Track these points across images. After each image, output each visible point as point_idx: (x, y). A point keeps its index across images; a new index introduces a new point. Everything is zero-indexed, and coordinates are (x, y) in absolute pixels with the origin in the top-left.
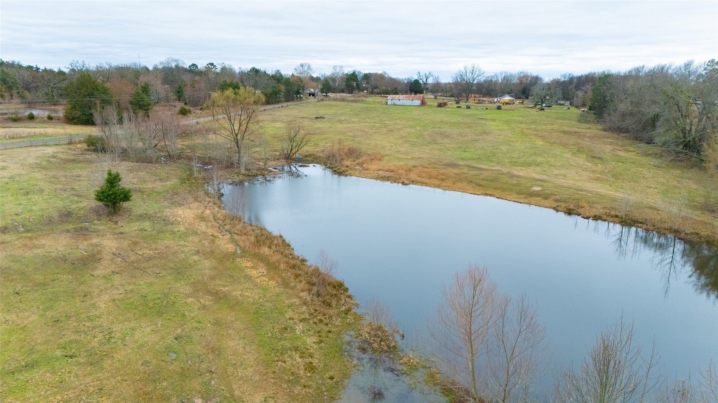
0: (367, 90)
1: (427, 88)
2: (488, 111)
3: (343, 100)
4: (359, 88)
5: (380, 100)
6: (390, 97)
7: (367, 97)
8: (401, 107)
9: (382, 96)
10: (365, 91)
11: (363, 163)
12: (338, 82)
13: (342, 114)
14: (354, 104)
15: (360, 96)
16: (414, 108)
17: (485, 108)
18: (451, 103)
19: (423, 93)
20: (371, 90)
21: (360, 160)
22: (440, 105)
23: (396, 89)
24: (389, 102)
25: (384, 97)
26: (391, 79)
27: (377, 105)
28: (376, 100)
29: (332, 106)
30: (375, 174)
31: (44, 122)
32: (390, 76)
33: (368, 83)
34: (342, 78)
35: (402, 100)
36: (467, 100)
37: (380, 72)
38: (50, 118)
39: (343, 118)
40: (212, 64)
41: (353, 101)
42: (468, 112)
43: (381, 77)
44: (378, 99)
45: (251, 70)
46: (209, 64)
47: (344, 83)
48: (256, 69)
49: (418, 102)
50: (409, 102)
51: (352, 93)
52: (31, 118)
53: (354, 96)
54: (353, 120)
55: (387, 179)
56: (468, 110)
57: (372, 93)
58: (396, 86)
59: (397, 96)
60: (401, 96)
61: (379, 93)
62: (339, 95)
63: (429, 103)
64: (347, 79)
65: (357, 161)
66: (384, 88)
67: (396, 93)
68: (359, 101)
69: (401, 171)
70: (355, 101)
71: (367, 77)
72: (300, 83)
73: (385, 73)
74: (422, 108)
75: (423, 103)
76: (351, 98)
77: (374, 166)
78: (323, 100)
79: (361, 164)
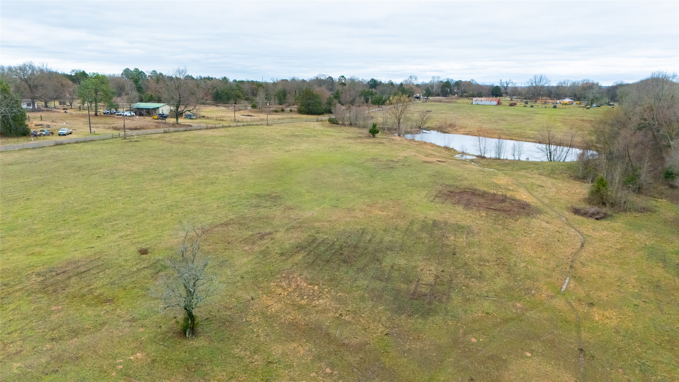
0: (457, 94)
1: (507, 93)
2: (546, 109)
3: (440, 101)
4: (452, 93)
5: (467, 101)
6: (474, 99)
7: (458, 99)
8: (482, 106)
9: (469, 99)
10: (456, 95)
11: (457, 129)
12: (435, 88)
13: (442, 110)
14: (449, 104)
15: (452, 99)
16: (491, 106)
17: (544, 107)
18: (520, 104)
19: (502, 96)
20: (461, 94)
21: (456, 128)
22: (511, 105)
23: (481, 93)
24: (474, 103)
25: (471, 99)
26: (478, 85)
27: (465, 105)
28: (465, 102)
29: (433, 105)
30: (463, 133)
31: (289, 113)
32: (477, 82)
33: (458, 89)
34: (438, 85)
35: (484, 101)
36: (536, 101)
37: (468, 80)
38: (291, 111)
39: (443, 112)
40: (343, 77)
41: (447, 102)
42: (532, 109)
43: (469, 84)
44: (466, 100)
45: (371, 80)
46: (341, 76)
47: (440, 90)
48: (374, 80)
49: (495, 103)
50: (488, 103)
51: (446, 96)
52: (283, 110)
53: (448, 99)
54: (449, 112)
55: (468, 134)
56: (531, 108)
57: (461, 96)
58: (481, 91)
59: (480, 99)
60: (483, 99)
61: (467, 97)
62: (437, 98)
63: (504, 103)
64: (442, 86)
65: (454, 129)
66: (471, 92)
67: (481, 96)
68: (452, 102)
69: (475, 132)
70: (449, 102)
71: (458, 84)
72: (411, 90)
73: (473, 80)
74: (498, 106)
75: (499, 103)
76: (446, 100)
77: (462, 130)
78: (426, 102)
79: (456, 130)
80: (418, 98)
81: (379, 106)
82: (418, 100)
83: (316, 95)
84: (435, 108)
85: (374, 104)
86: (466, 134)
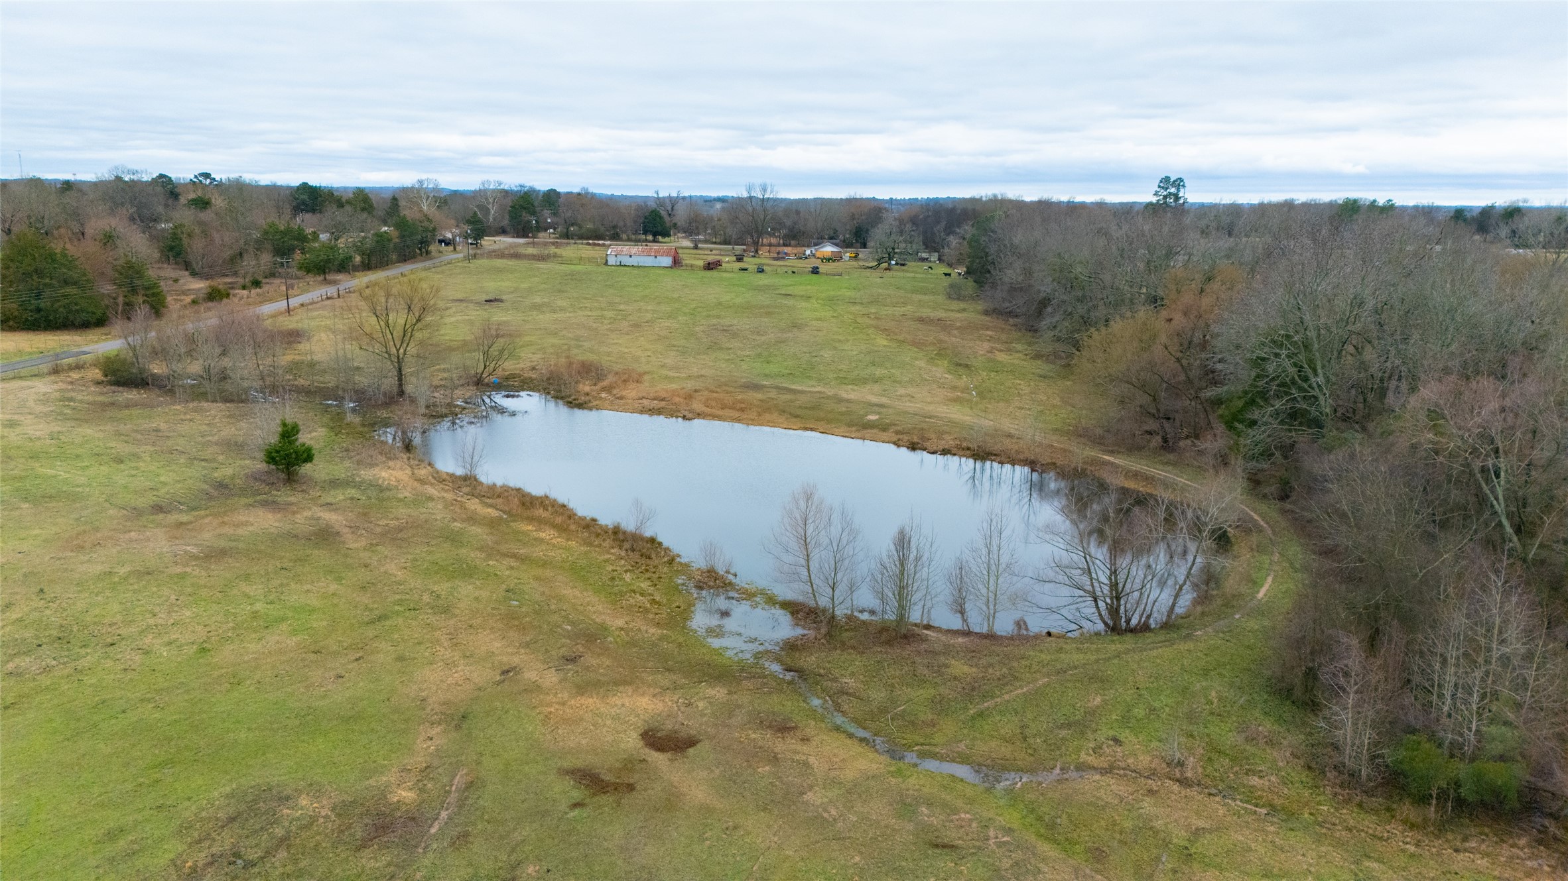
0: (555, 229)
1: (676, 224)
2: (796, 278)
4: (540, 225)
5: (590, 254)
6: (608, 246)
7: (558, 245)
8: (639, 272)
9: (590, 244)
10: (553, 232)
11: (611, 387)
12: (492, 209)
13: (530, 291)
15: (545, 245)
16: (661, 272)
17: (790, 272)
18: (728, 260)
19: (671, 235)
20: (563, 229)
21: (606, 383)
22: (708, 266)
23: (612, 226)
24: (610, 259)
25: (596, 245)
27: (587, 265)
28: (582, 254)
30: (637, 405)
34: (501, 205)
35: (637, 256)
36: (757, 251)
39: (537, 299)
40: (207, 175)
41: (536, 257)
42: (762, 280)
44: (584, 249)
45: (298, 187)
47: (506, 214)
48: (311, 185)
49: (665, 259)
50: (648, 261)
51: (526, 236)
53: (534, 245)
54: (558, 303)
56: (760, 275)
57: (567, 236)
58: (614, 221)
60: (633, 249)
61: (581, 237)
63: (687, 259)
64: (512, 207)
65: (601, 385)
66: (590, 226)
67: (615, 237)
68: (548, 256)
69: (676, 399)
70: (541, 257)
71: (551, 199)
74: (676, 271)
75: (676, 261)
76: (530, 250)
77: (631, 392)
78: (475, 256)
79: (608, 389)
80: (447, 243)
81: (330, 277)
82: (451, 248)
83: (65, 256)
84: (507, 284)
85: (308, 271)
86: (652, 411)
